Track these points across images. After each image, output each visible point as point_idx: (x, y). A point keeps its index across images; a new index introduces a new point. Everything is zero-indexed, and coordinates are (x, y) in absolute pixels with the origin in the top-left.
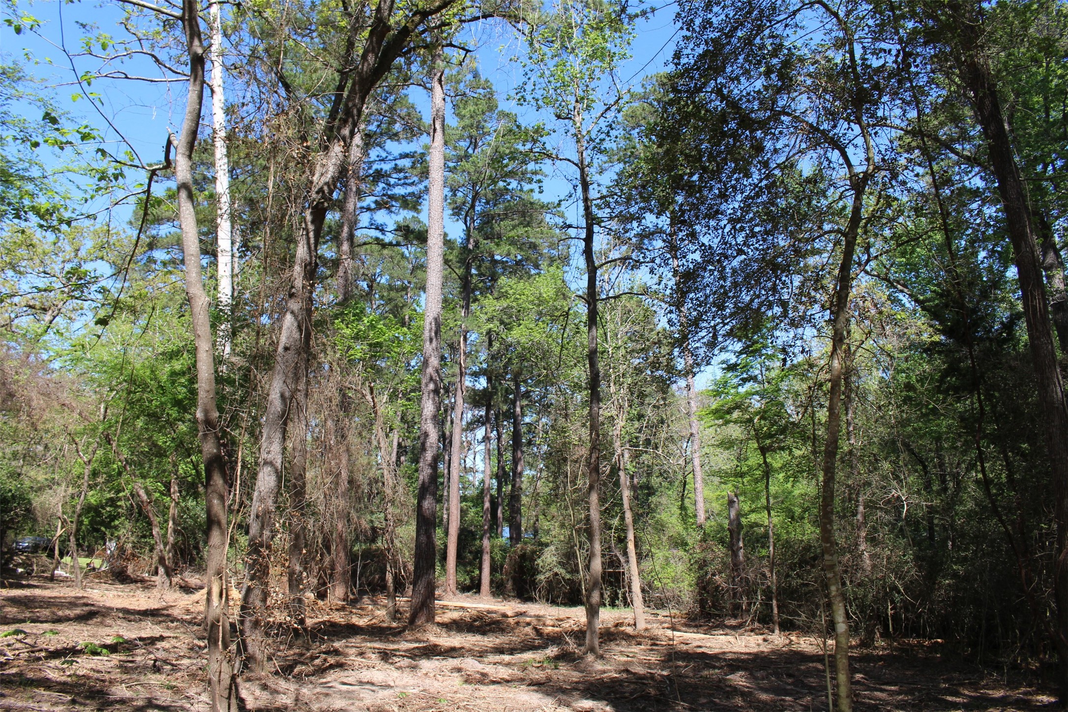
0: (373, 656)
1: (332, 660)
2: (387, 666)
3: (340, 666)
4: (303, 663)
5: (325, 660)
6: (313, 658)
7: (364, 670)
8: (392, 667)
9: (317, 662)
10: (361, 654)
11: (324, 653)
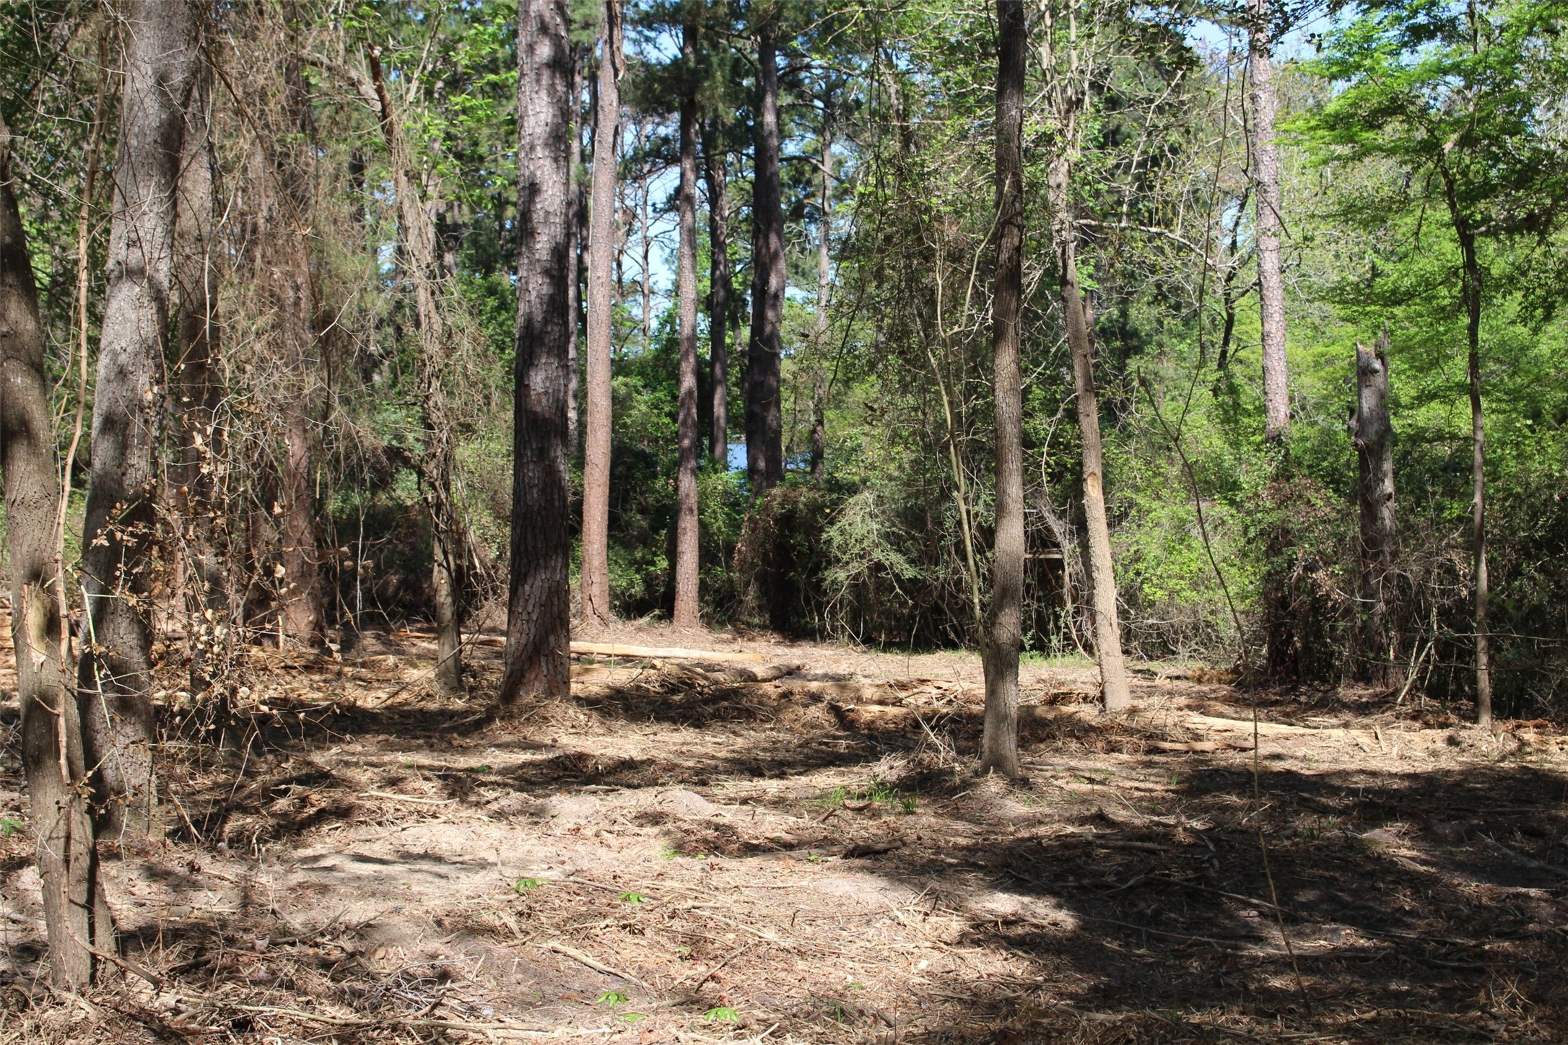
0: (426, 786)
1: (319, 799)
2: (466, 813)
3: (343, 813)
4: (245, 810)
5: (304, 801)
6: (270, 794)
7: (410, 822)
8: (480, 813)
9: (282, 804)
10: (393, 782)
11: (300, 781)
